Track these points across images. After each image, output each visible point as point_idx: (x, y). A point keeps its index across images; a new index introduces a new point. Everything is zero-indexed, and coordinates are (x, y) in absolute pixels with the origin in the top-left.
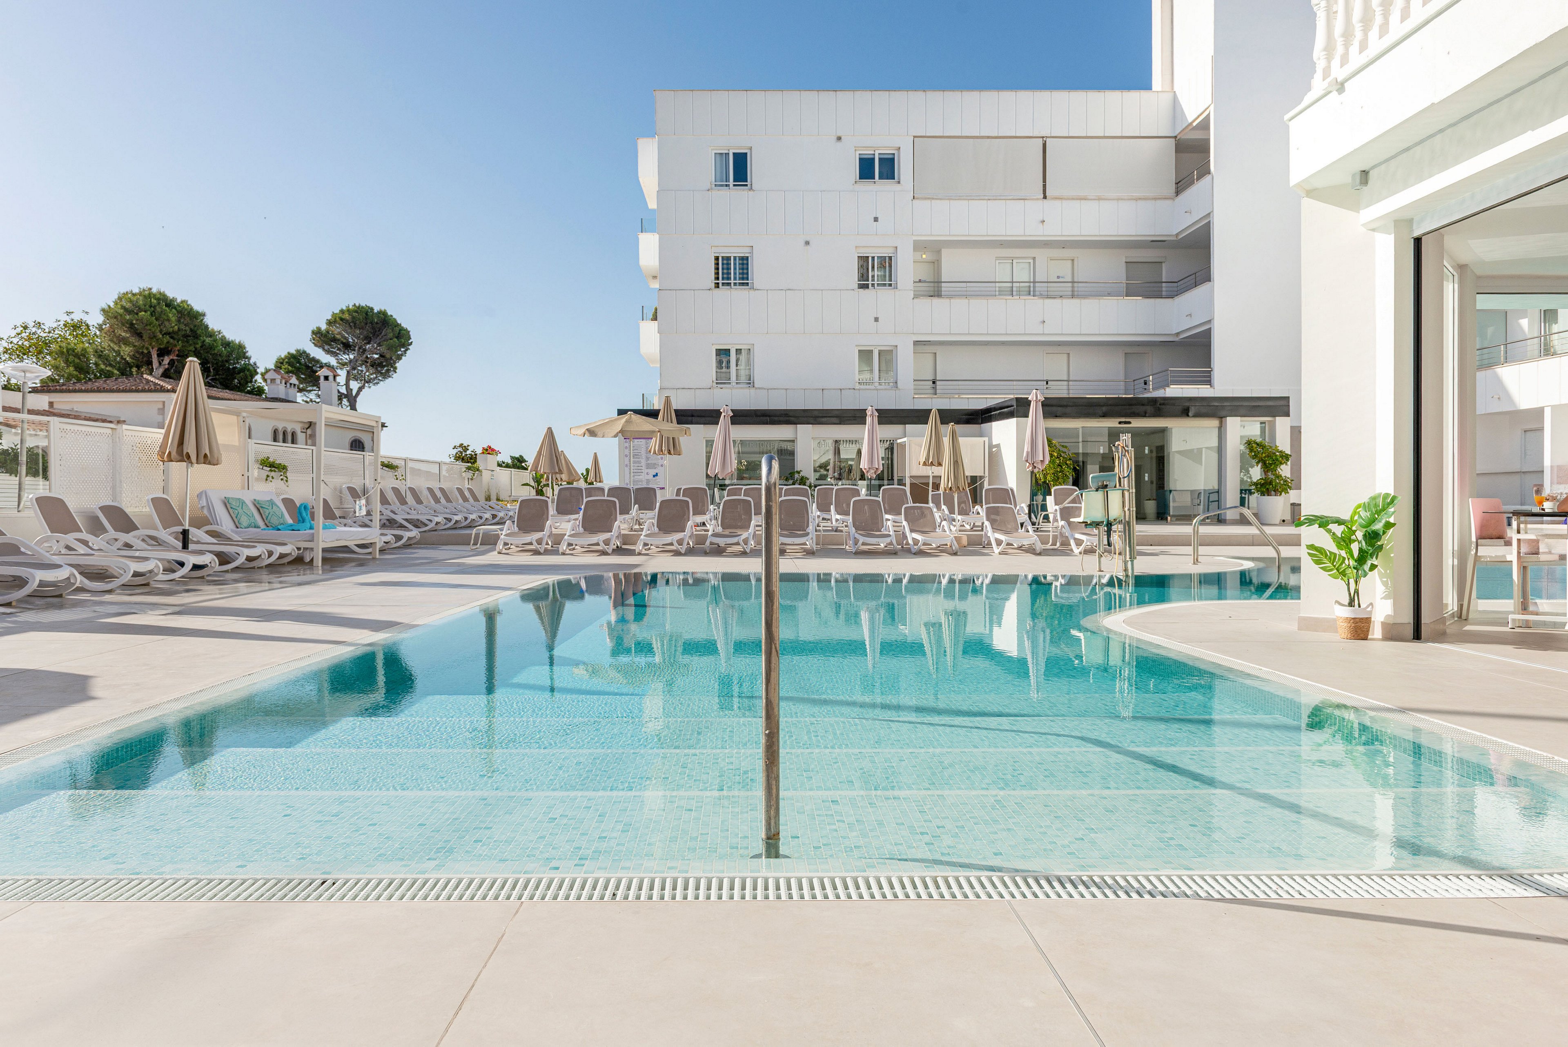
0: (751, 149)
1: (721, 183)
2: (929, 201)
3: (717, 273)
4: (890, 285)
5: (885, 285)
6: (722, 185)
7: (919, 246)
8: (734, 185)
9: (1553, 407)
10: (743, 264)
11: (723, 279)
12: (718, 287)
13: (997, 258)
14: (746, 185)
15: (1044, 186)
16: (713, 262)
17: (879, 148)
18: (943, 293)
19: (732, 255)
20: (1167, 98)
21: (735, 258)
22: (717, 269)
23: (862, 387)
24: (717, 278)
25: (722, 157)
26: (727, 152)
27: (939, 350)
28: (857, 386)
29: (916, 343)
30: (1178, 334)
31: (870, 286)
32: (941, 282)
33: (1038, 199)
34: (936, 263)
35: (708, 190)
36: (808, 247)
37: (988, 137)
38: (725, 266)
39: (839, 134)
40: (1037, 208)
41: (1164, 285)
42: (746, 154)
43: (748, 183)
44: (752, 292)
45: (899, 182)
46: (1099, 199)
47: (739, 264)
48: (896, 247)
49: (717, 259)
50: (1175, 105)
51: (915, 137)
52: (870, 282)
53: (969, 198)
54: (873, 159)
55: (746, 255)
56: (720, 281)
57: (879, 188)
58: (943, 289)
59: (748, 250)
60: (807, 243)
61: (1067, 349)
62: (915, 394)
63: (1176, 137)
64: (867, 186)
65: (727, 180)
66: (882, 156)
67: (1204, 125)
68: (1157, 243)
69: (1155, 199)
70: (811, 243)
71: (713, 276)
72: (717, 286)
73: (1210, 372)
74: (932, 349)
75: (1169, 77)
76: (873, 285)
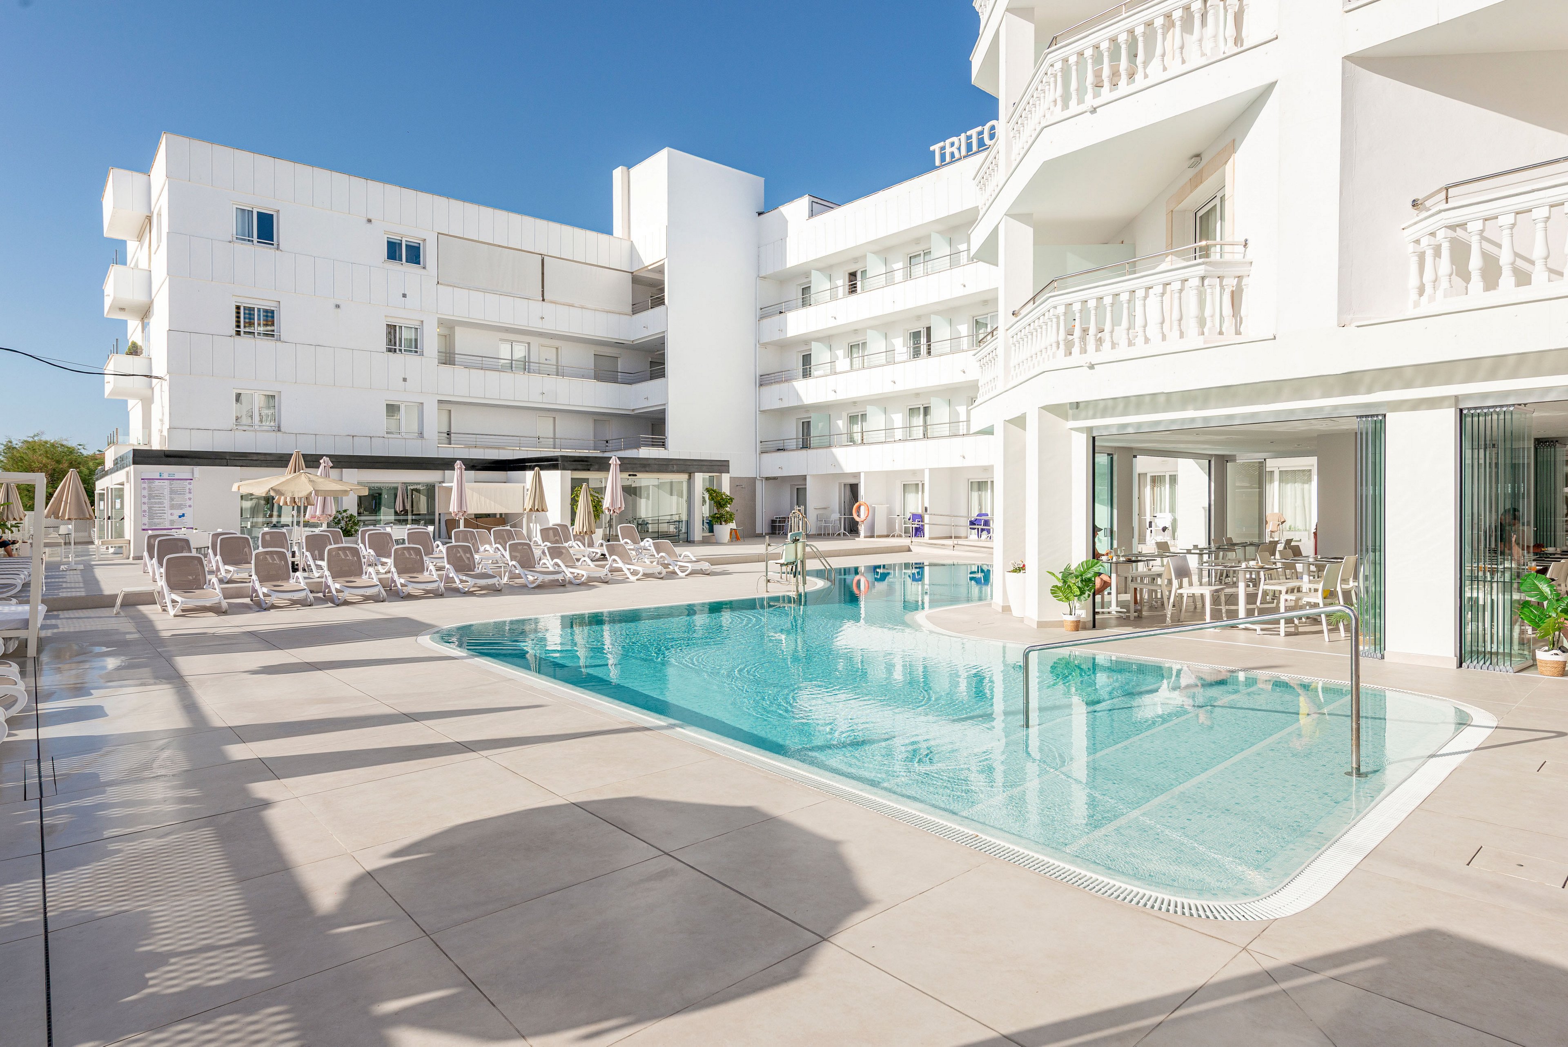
0: (278, 211)
1: (244, 236)
2: (452, 288)
3: (238, 322)
4: (416, 352)
5: (411, 351)
6: (244, 240)
7: (441, 323)
8: (258, 242)
9: (865, 472)
10: (267, 316)
11: (245, 327)
12: (240, 335)
13: (501, 340)
14: (273, 244)
15: (543, 291)
16: (234, 310)
17: (406, 236)
18: (456, 363)
19: (256, 307)
20: (626, 244)
21: (259, 310)
22: (238, 317)
23: (389, 436)
24: (238, 326)
25: (245, 214)
26: (251, 209)
27: (453, 408)
28: (386, 436)
29: (440, 402)
30: (633, 410)
31: (397, 350)
32: (455, 354)
33: (538, 300)
34: (448, 337)
35: (230, 242)
36: (339, 310)
37: (499, 246)
38: (247, 316)
39: (369, 217)
40: (537, 307)
41: (619, 374)
42: (272, 215)
43: (275, 242)
44: (279, 343)
45: (424, 268)
46: (582, 308)
47: (264, 316)
48: (422, 321)
49: (238, 308)
50: (633, 250)
51: (438, 233)
52: (397, 347)
53: (485, 291)
54: (400, 244)
55: (272, 309)
56: (242, 329)
57: (404, 269)
58: (456, 359)
59: (275, 304)
60: (338, 306)
61: (554, 414)
62: (439, 443)
63: (632, 273)
64: (393, 265)
65: (250, 234)
66: (408, 243)
67: (660, 270)
68: (619, 345)
69: (620, 314)
70: (341, 306)
71: (234, 324)
72: (238, 333)
73: (664, 439)
74: (449, 407)
75: (626, 230)
76: (400, 350)
